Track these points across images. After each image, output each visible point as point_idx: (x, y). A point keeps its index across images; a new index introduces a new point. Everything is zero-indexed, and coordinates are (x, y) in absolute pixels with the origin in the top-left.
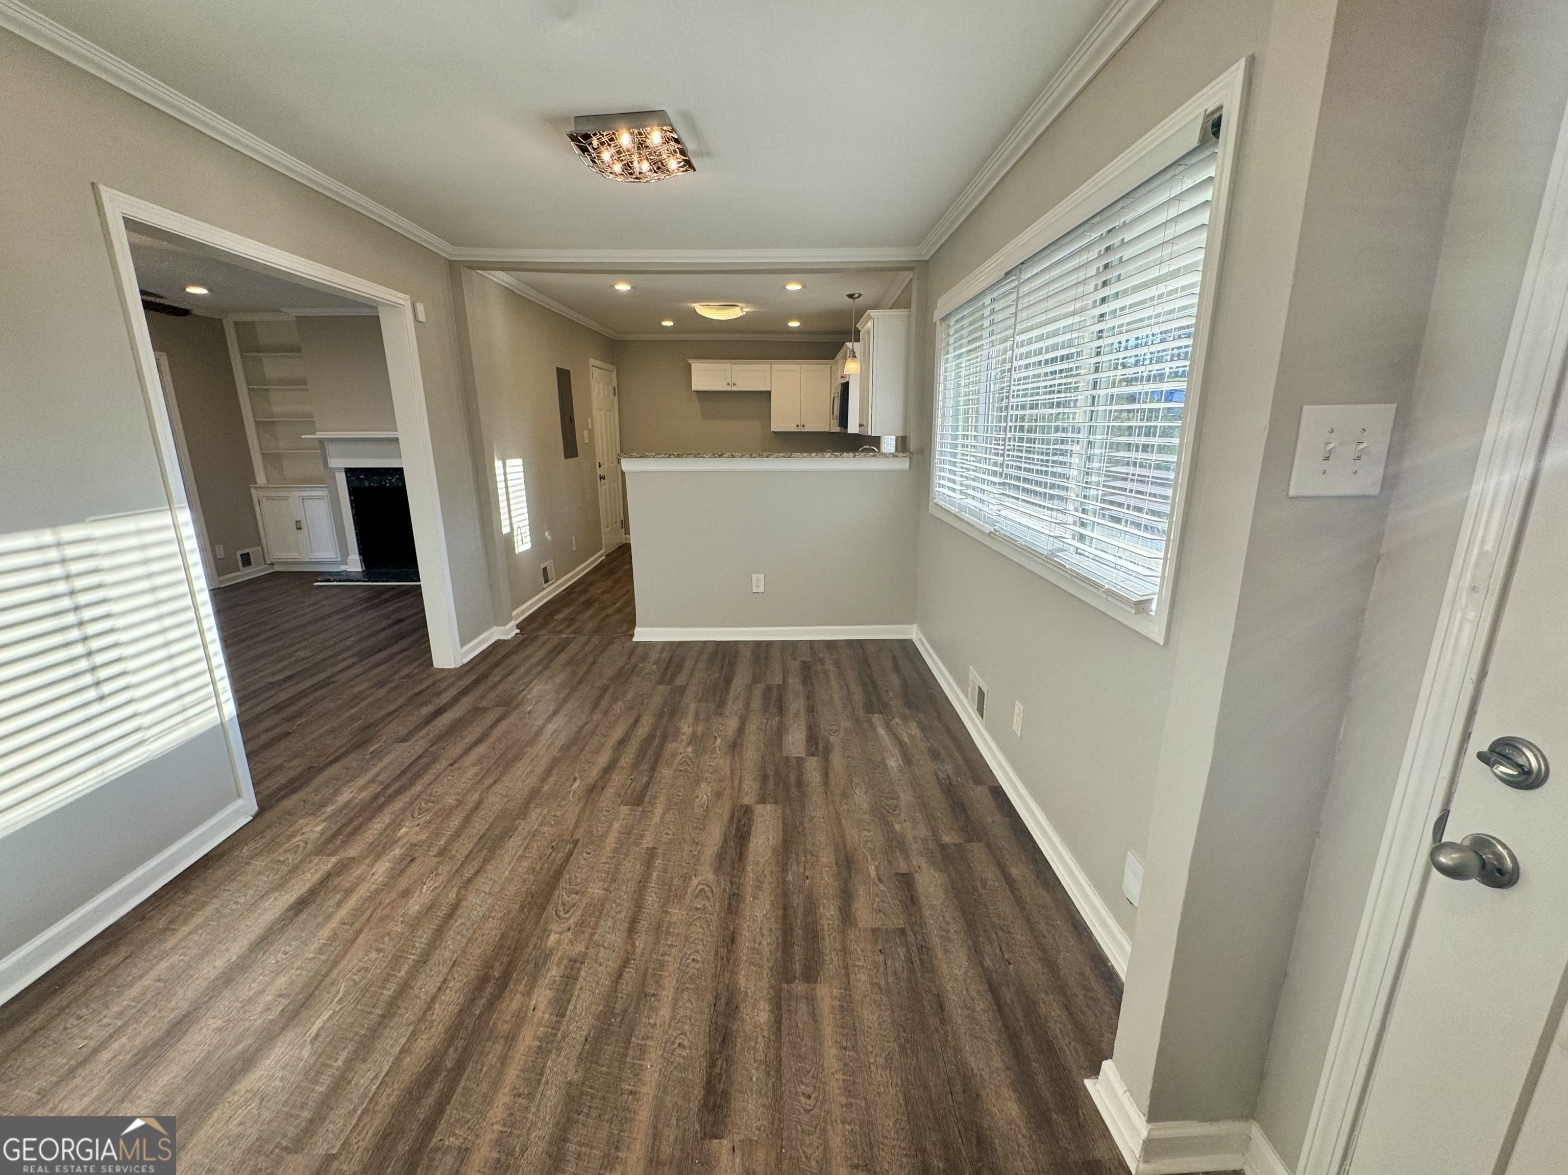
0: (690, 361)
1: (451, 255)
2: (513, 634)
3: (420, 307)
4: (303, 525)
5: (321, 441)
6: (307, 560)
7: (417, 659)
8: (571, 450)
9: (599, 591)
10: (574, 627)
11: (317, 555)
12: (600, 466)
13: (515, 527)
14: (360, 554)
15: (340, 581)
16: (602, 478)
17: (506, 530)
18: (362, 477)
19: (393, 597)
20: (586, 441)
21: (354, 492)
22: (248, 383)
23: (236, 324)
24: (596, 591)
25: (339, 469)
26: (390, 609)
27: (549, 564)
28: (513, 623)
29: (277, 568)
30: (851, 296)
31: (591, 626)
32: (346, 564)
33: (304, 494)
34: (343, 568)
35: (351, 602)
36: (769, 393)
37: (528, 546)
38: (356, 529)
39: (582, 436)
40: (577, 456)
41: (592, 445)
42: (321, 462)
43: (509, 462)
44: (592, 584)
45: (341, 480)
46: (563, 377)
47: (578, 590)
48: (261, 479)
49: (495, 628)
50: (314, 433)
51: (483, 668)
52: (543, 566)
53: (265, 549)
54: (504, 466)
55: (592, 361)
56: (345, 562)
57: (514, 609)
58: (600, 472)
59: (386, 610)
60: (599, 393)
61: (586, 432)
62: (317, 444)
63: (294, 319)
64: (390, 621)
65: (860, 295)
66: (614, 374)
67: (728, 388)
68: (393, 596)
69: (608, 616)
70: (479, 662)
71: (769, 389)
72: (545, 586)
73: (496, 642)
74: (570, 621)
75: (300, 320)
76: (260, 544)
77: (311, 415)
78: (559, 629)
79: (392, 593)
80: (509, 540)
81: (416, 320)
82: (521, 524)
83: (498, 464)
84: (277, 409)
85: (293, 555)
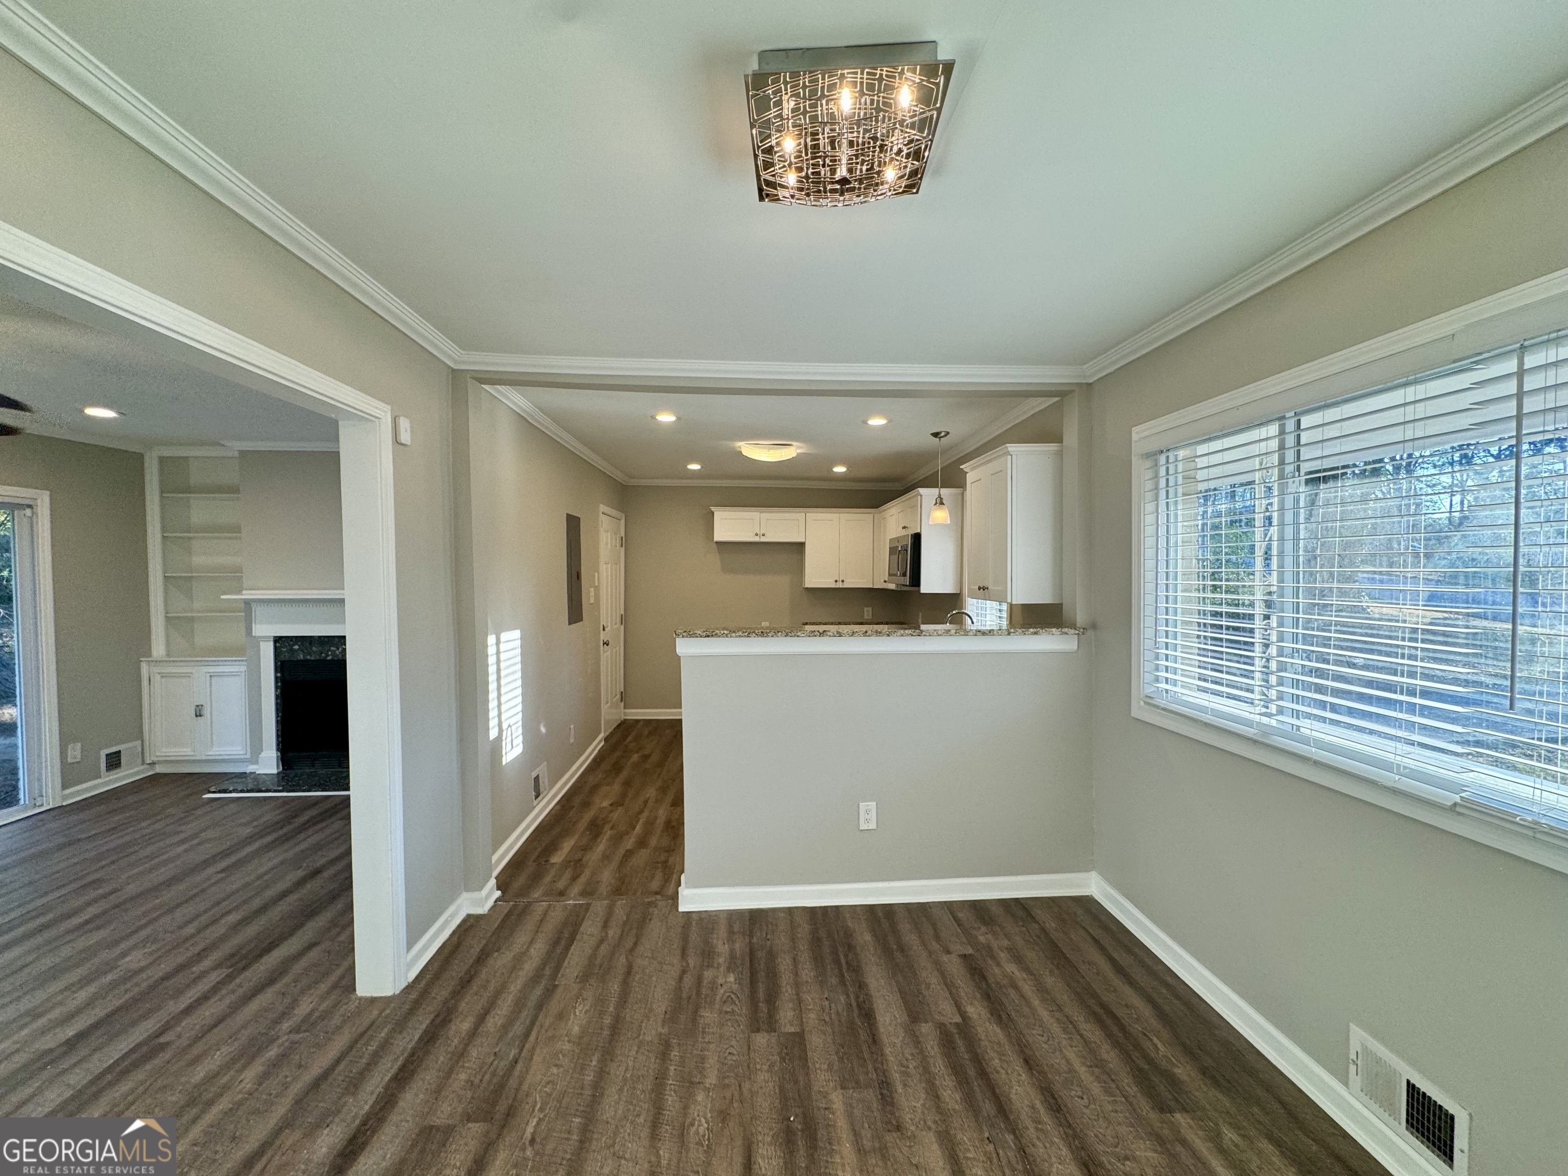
0: (713, 509)
1: (456, 362)
2: (490, 903)
3: (404, 424)
4: (206, 711)
5: (248, 603)
6: (204, 758)
7: (326, 974)
8: (575, 613)
9: (605, 804)
10: (583, 879)
11: (217, 751)
12: (604, 630)
13: (505, 726)
14: (278, 750)
15: (242, 791)
16: (606, 644)
17: (493, 734)
18: (296, 647)
19: (313, 822)
20: (592, 601)
21: (283, 667)
22: (164, 529)
23: (162, 460)
24: (602, 802)
25: (265, 639)
26: (303, 846)
27: (541, 770)
28: (493, 882)
29: (159, 769)
30: (936, 435)
31: (607, 877)
32: (256, 762)
33: (212, 669)
34: (250, 768)
35: (248, 831)
36: (802, 545)
37: (518, 750)
38: (277, 716)
39: (588, 596)
40: (582, 620)
41: (597, 605)
42: (242, 626)
43: (504, 636)
44: (595, 788)
45: (267, 652)
46: (573, 524)
47: (577, 800)
48: (158, 649)
49: (465, 895)
50: (239, 592)
51: (441, 993)
52: (534, 775)
53: (147, 743)
54: (498, 643)
55: (603, 508)
56: (254, 760)
57: (495, 850)
58: (603, 636)
59: (297, 849)
60: (607, 544)
61: (592, 590)
62: (243, 605)
63: (236, 454)
64: (300, 873)
65: (948, 433)
66: (623, 521)
67: (757, 539)
68: (312, 818)
69: (629, 854)
70: (437, 977)
71: (803, 540)
72: (535, 802)
73: (464, 921)
74: (575, 865)
75: (243, 454)
76: (140, 736)
77: (239, 570)
78: (561, 885)
79: (313, 812)
80: (496, 747)
81: (396, 441)
82: (512, 721)
83: (491, 640)
84: (198, 560)
85: (186, 751)
